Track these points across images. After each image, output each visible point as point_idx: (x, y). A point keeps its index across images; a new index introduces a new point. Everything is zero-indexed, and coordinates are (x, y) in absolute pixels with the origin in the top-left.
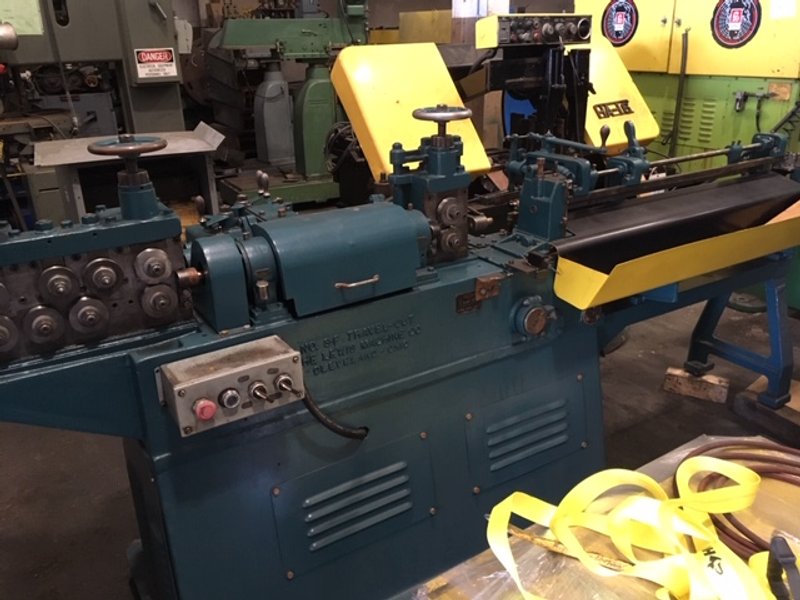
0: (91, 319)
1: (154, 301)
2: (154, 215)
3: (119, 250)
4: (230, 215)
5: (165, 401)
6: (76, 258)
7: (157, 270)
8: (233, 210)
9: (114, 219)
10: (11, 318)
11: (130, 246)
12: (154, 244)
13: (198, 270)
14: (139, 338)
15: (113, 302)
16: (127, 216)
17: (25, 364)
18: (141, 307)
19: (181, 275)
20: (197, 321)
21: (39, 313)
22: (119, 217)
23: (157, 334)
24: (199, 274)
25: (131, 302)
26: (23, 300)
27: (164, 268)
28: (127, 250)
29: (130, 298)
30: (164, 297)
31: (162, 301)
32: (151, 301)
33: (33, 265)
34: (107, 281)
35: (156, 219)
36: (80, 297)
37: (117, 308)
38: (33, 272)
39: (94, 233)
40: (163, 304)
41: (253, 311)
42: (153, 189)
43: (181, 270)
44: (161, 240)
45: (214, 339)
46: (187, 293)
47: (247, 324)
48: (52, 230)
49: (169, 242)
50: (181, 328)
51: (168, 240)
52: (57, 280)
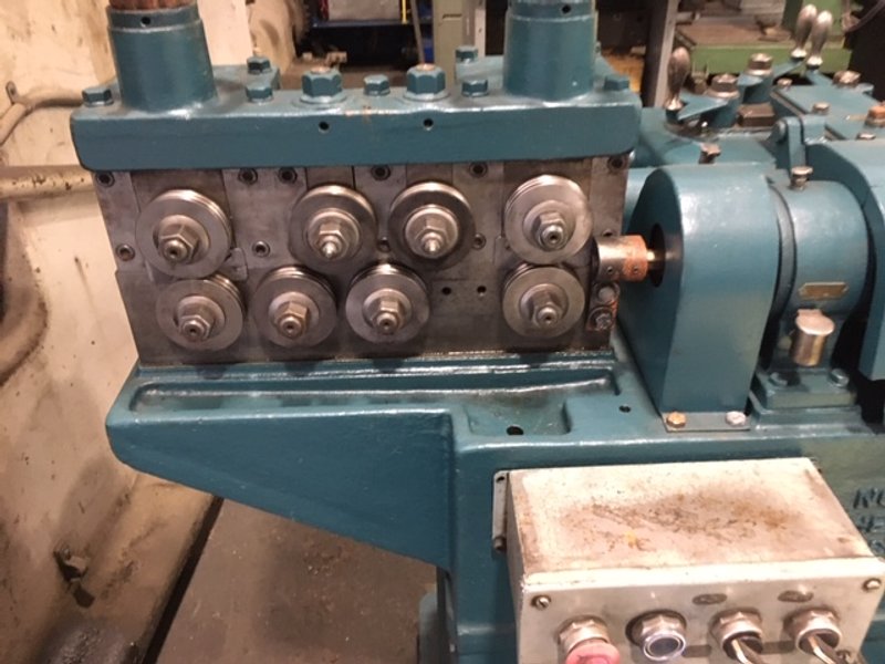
0: (387, 322)
1: (531, 303)
2: (581, 90)
3: (479, 169)
4: (732, 101)
5: (504, 539)
6: (381, 173)
7: (554, 236)
8: (740, 88)
9: (483, 89)
10: (235, 283)
11: (506, 162)
12: (561, 168)
13: (650, 246)
14: (483, 369)
15: (444, 285)
16: (514, 84)
17: (254, 377)
18: (501, 306)
19: (607, 252)
20: (613, 357)
21: (289, 284)
22: (496, 81)
23: (522, 368)
24: (651, 256)
25: (482, 289)
26: (260, 249)
27: (570, 233)
28: (497, 171)
29: (480, 284)
30: (555, 299)
31: (548, 310)
32: (525, 299)
33: (287, 175)
34: (433, 247)
35: (583, 100)
36: (377, 263)
37: (449, 297)
38: (285, 191)
39: (428, 119)
40: (548, 317)
41: (763, 378)
42: (595, 16)
43: (609, 237)
44: (580, 160)
45: (647, 433)
46: (608, 295)
47: (737, 409)
48: (338, 97)
49: (599, 165)
50: (574, 365)
51: (596, 161)
52: (328, 221)
